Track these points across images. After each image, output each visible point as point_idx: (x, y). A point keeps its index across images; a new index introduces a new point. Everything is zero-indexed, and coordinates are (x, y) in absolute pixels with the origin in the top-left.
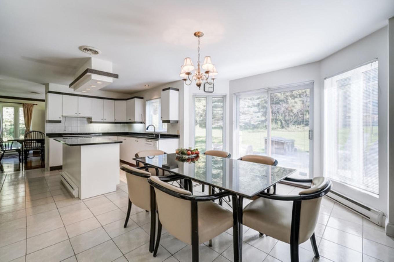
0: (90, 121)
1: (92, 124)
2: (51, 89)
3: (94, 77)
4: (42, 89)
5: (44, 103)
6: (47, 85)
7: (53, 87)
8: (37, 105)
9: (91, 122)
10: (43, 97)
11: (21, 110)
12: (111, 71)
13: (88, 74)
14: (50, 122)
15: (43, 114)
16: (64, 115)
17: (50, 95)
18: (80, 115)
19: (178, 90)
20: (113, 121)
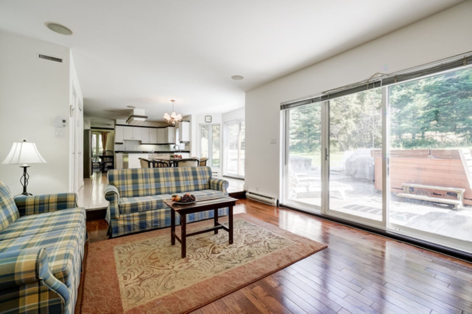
0: (140, 143)
1: (142, 145)
2: (117, 123)
3: (135, 119)
4: (112, 123)
5: (113, 131)
6: (115, 121)
7: (119, 122)
8: (109, 132)
9: (142, 144)
10: (112, 127)
11: (100, 136)
12: (144, 115)
13: (132, 118)
14: (117, 143)
15: (113, 138)
16: (125, 139)
17: (117, 127)
18: (134, 139)
19: (189, 121)
20: (156, 143)
